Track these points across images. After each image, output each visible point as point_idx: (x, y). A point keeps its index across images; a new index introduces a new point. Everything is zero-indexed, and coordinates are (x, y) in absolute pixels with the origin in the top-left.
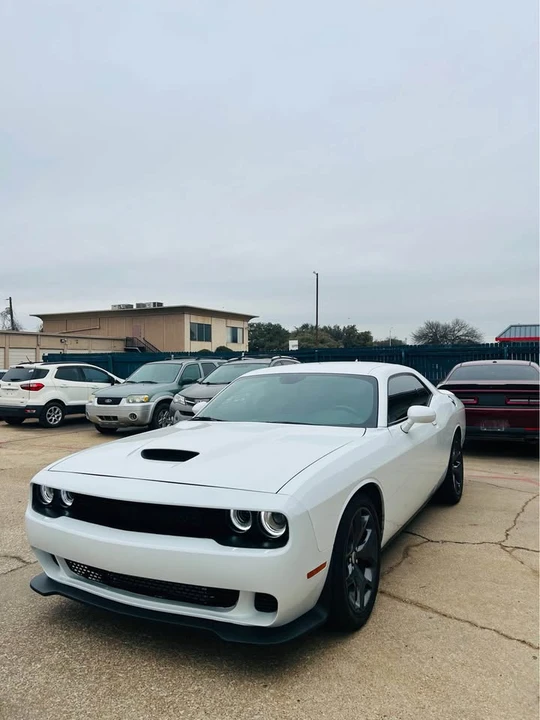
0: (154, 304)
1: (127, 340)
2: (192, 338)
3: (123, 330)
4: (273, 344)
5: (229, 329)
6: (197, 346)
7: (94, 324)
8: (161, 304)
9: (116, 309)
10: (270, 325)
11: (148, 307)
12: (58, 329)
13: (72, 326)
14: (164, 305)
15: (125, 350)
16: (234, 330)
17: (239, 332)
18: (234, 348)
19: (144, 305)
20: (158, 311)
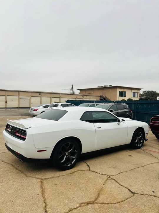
0: (109, 85)
1: (101, 96)
2: (119, 96)
3: (100, 93)
4: (153, 98)
5: (133, 93)
6: (121, 98)
7: (92, 92)
8: (111, 86)
9: (98, 87)
10: (152, 91)
11: (107, 86)
12: (84, 93)
13: (87, 92)
14: (112, 86)
15: (100, 99)
16: (134, 94)
17: (136, 94)
18: (134, 99)
19: (106, 86)
20: (110, 87)
